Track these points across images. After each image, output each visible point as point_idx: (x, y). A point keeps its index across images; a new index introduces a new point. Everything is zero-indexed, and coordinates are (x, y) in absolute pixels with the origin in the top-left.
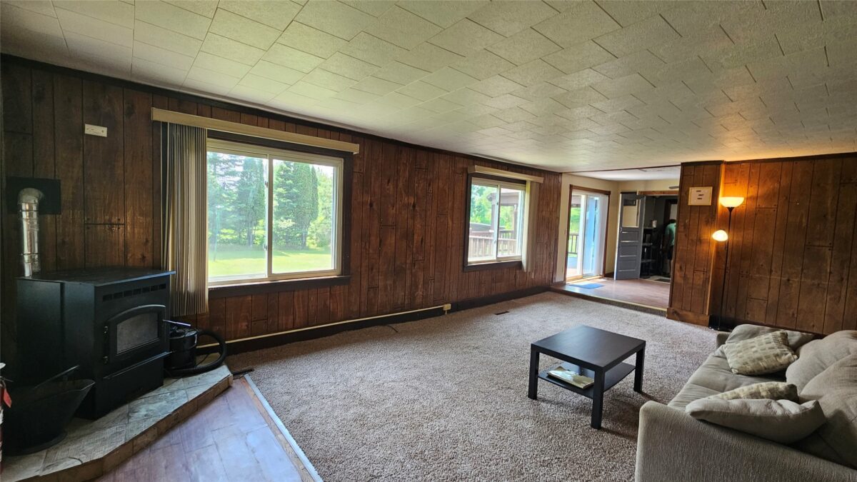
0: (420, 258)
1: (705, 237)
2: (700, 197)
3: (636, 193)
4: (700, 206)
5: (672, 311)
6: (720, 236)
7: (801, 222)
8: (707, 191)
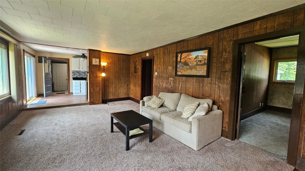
1: (98, 75)
2: (96, 62)
3: (46, 57)
4: (96, 65)
5: (91, 102)
6: (103, 75)
7: (117, 70)
8: (98, 60)
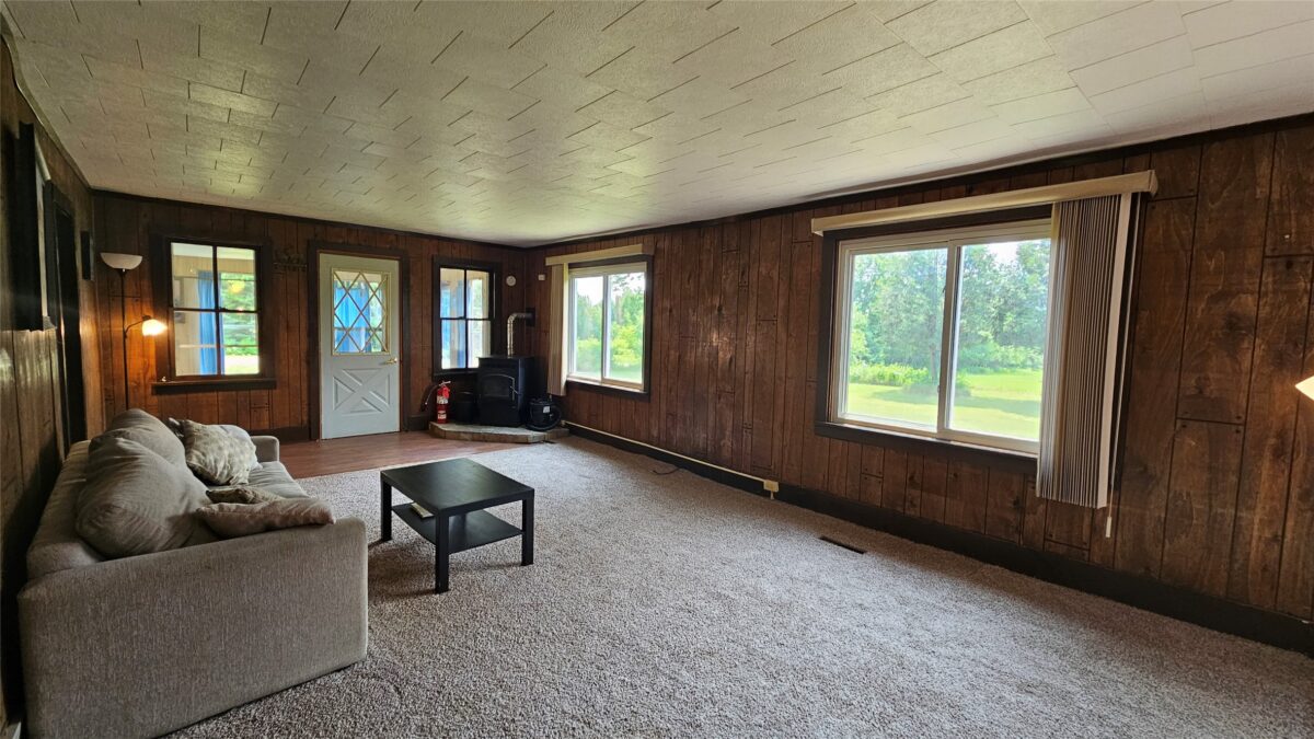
0: (728, 388)
